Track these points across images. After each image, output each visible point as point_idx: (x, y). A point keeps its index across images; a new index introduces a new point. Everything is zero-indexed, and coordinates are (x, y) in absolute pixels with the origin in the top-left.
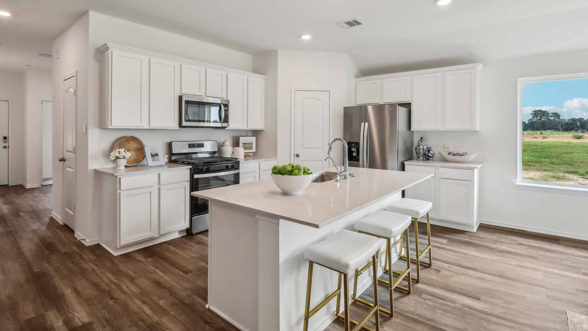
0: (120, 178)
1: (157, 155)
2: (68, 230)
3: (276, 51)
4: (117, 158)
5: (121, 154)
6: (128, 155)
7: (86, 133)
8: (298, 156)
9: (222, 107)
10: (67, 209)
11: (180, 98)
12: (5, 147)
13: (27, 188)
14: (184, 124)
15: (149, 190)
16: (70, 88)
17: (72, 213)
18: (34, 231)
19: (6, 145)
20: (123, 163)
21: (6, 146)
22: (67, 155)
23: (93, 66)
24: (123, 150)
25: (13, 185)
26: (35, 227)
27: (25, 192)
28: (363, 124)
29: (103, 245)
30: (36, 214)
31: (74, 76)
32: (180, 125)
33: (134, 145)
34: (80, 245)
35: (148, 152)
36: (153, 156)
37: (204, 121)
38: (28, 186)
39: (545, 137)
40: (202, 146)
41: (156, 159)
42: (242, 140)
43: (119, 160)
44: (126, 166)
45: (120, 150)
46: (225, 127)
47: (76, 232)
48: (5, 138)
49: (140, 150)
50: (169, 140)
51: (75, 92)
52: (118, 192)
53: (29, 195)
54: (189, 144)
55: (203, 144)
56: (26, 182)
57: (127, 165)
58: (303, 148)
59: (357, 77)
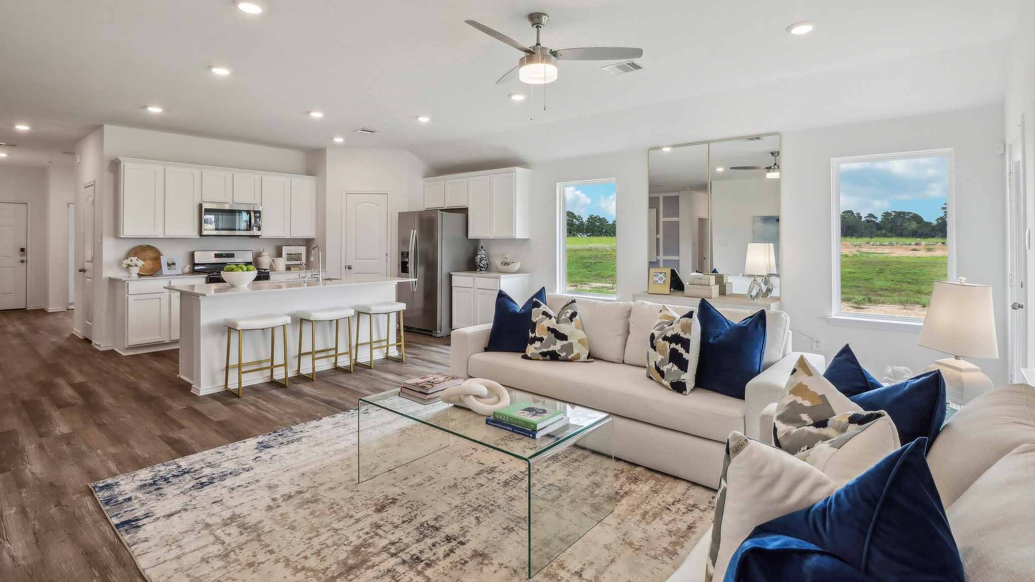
0: (128, 284)
1: (174, 264)
2: (88, 341)
3: (326, 148)
4: (129, 266)
5: (132, 262)
6: (141, 263)
7: (101, 243)
8: (350, 268)
9: (252, 214)
10: (87, 322)
11: (201, 206)
12: (22, 262)
13: (49, 311)
14: (204, 233)
15: (158, 296)
16: (90, 197)
17: (91, 324)
18: (52, 342)
19: (24, 258)
20: (135, 271)
21: (23, 260)
22: (88, 266)
23: (108, 177)
24: (136, 258)
25: (32, 308)
26: (54, 340)
27: (47, 315)
28: (412, 231)
29: (117, 350)
30: (56, 331)
31: (92, 185)
32: (201, 235)
33: (151, 254)
34: (96, 351)
35: (164, 261)
36: (169, 265)
37: (235, 230)
38: (51, 309)
39: (931, 249)
40: (232, 256)
41: (172, 268)
42: (285, 250)
43: (131, 268)
44: (138, 274)
45: (132, 258)
46: (258, 236)
47: (93, 341)
48: (22, 250)
49: (157, 258)
50: (192, 250)
51: (93, 202)
52: (126, 296)
53: (51, 317)
54: (215, 254)
55: (234, 254)
56: (48, 305)
57: (141, 273)
58: (356, 259)
59: (427, 176)
